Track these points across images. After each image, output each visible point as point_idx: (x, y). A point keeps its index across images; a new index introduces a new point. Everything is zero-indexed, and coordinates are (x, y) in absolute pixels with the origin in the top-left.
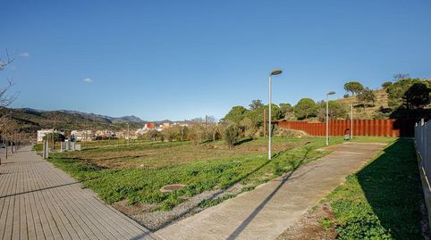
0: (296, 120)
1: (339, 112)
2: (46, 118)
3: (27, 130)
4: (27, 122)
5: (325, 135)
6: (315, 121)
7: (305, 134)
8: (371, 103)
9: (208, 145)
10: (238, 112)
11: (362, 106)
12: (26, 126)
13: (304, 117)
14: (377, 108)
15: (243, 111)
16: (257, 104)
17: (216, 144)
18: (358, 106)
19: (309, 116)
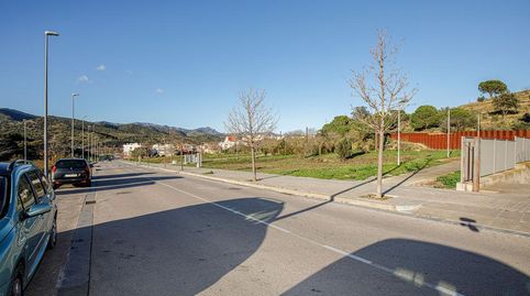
0: (413, 131)
1: (468, 120)
2: (123, 131)
3: (109, 144)
4: (108, 136)
5: (446, 148)
6: (437, 132)
7: (425, 147)
8: (513, 109)
9: (316, 158)
10: (342, 123)
11: (500, 112)
12: (107, 140)
13: (424, 128)
14: (521, 115)
15: (346, 121)
16: (362, 112)
17: (325, 158)
18: (495, 113)
19: (431, 126)
